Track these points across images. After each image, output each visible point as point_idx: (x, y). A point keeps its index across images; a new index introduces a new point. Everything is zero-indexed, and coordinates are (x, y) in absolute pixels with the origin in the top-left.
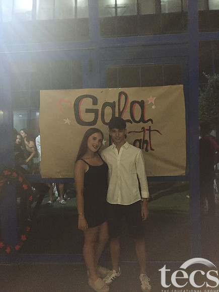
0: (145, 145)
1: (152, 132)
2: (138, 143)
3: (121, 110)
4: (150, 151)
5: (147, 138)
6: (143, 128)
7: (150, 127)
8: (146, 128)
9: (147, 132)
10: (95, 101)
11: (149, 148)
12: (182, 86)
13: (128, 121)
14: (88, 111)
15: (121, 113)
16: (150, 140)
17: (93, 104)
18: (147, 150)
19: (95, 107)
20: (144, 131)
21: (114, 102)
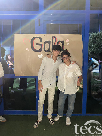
17: (40, 41)
21: (50, 41)
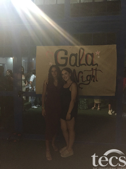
0: (93, 78)
1: (97, 71)
2: (89, 77)
3: (80, 58)
4: (95, 81)
5: (94, 74)
6: (92, 69)
7: (96, 68)
8: (94, 69)
9: (94, 71)
10: (66, 53)
11: (95, 80)
12: (115, 45)
13: (84, 64)
14: (62, 58)
15: (80, 60)
16: (96, 76)
17: (65, 54)
18: (94, 81)
19: (66, 56)
20: (93, 70)
21: (77, 54)
